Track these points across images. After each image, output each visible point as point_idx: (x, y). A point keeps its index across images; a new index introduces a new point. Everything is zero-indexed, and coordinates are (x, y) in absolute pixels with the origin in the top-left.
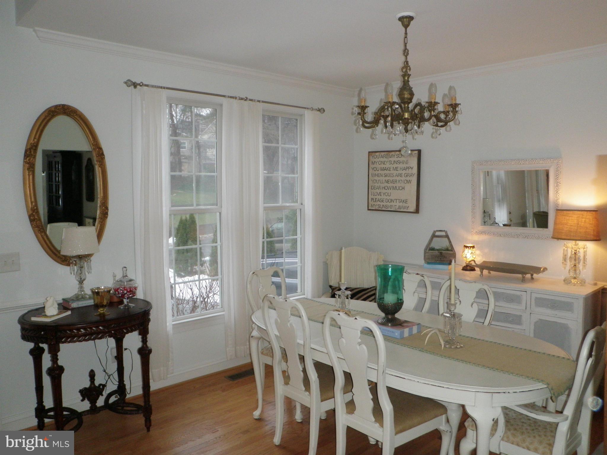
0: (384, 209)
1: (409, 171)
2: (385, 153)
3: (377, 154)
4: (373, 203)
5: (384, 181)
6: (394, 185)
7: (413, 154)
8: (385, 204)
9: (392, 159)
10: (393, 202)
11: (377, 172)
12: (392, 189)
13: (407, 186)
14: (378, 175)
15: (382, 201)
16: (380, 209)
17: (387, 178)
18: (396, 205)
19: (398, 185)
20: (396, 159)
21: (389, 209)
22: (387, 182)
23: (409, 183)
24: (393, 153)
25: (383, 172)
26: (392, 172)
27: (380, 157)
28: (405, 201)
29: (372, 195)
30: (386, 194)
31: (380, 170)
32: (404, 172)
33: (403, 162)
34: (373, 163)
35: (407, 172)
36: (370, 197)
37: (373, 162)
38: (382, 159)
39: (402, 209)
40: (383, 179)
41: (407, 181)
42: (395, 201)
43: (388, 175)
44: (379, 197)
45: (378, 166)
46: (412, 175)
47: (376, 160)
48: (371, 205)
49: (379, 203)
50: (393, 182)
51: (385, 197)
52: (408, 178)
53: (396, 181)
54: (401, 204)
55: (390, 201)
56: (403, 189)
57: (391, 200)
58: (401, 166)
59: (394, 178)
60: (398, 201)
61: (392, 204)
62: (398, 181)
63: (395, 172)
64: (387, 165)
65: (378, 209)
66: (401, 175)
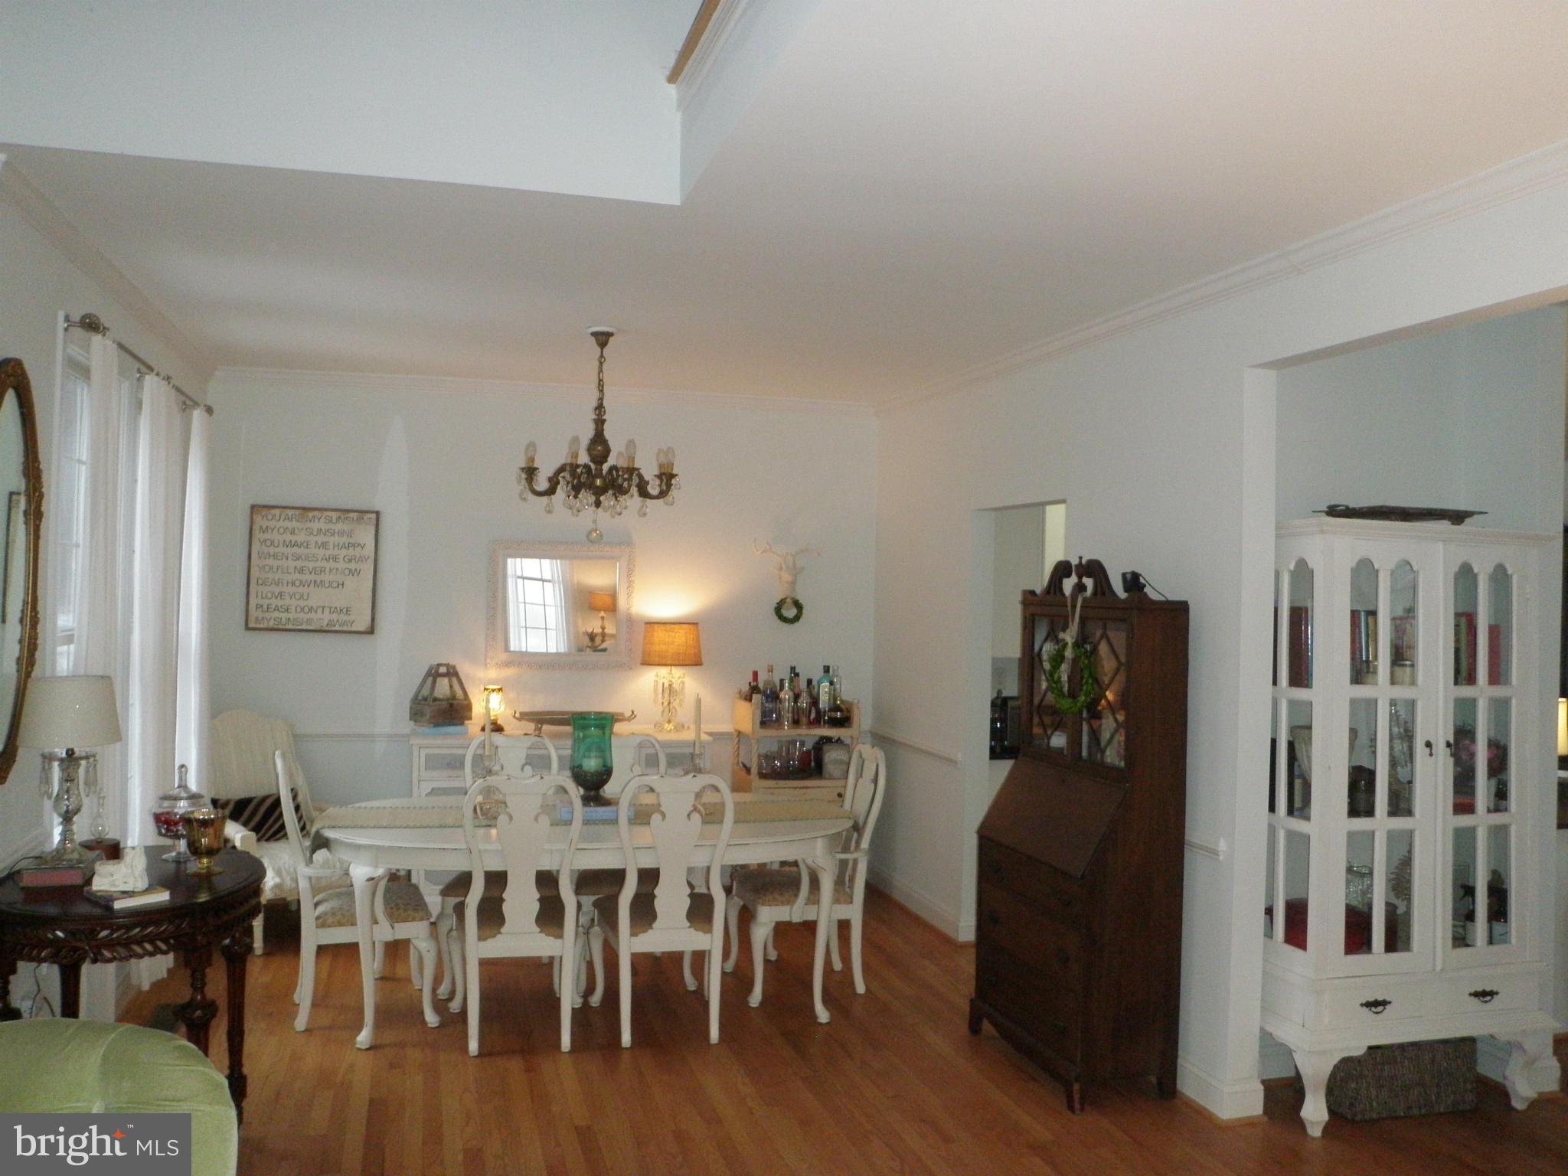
0: (290, 626)
1: (358, 552)
2: (297, 512)
3: (277, 512)
4: (261, 615)
5: (291, 570)
6: (318, 578)
7: (365, 518)
8: (291, 616)
9: (315, 526)
10: (316, 612)
11: (272, 550)
12: (312, 584)
13: (350, 582)
14: (275, 556)
15: (287, 610)
16: (281, 627)
17: (299, 564)
18: (323, 619)
19: (327, 578)
20: (322, 525)
21: (304, 627)
22: (301, 571)
23: (355, 574)
24: (316, 513)
25: (290, 551)
26: (314, 551)
27: (282, 519)
28: (345, 610)
29: (260, 597)
30: (297, 596)
31: (281, 544)
32: (344, 552)
33: (341, 533)
34: (263, 530)
35: (351, 552)
36: (253, 602)
37: (264, 527)
38: (288, 524)
39: (337, 625)
40: (291, 564)
41: (350, 570)
42: (320, 611)
43: (303, 557)
44: (280, 603)
45: (276, 537)
46: (362, 559)
47: (272, 524)
48: (254, 619)
49: (276, 614)
50: (314, 571)
51: (294, 603)
52: (353, 566)
53: (323, 570)
54: (335, 616)
55: (306, 609)
56: (340, 587)
57: (311, 609)
58: (336, 539)
59: (319, 564)
60: (327, 611)
61: (312, 615)
62: (327, 570)
63: (321, 552)
64: (301, 537)
65: (276, 627)
66: (335, 559)
